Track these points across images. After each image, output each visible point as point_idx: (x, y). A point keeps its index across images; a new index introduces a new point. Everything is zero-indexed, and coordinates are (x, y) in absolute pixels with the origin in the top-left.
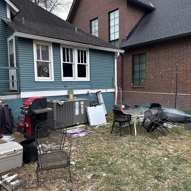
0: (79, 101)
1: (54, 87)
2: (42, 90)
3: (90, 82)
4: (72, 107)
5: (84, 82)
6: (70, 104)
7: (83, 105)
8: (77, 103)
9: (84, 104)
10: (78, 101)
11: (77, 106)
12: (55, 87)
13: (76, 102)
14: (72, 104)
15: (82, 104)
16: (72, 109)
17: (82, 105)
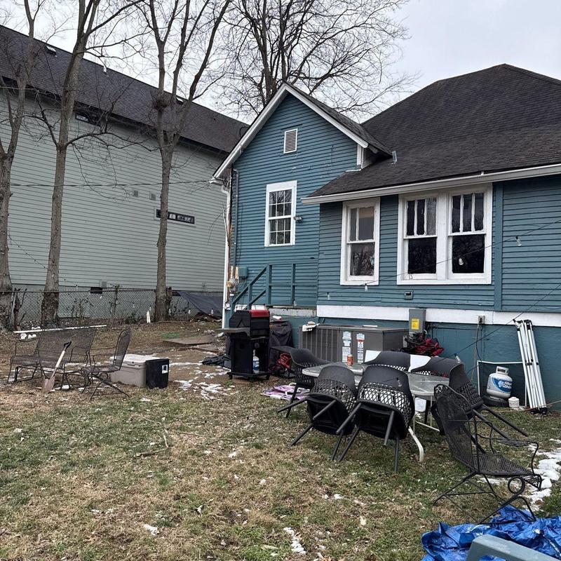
0: (352, 331)
1: (378, 299)
2: (351, 303)
3: (492, 288)
4: (335, 343)
5: (471, 288)
6: (330, 335)
7: (362, 343)
8: (347, 336)
9: (364, 341)
10: (349, 331)
11: (347, 343)
12: (380, 299)
13: (345, 331)
14: (335, 335)
15: (361, 341)
16: (335, 348)
17: (359, 343)
